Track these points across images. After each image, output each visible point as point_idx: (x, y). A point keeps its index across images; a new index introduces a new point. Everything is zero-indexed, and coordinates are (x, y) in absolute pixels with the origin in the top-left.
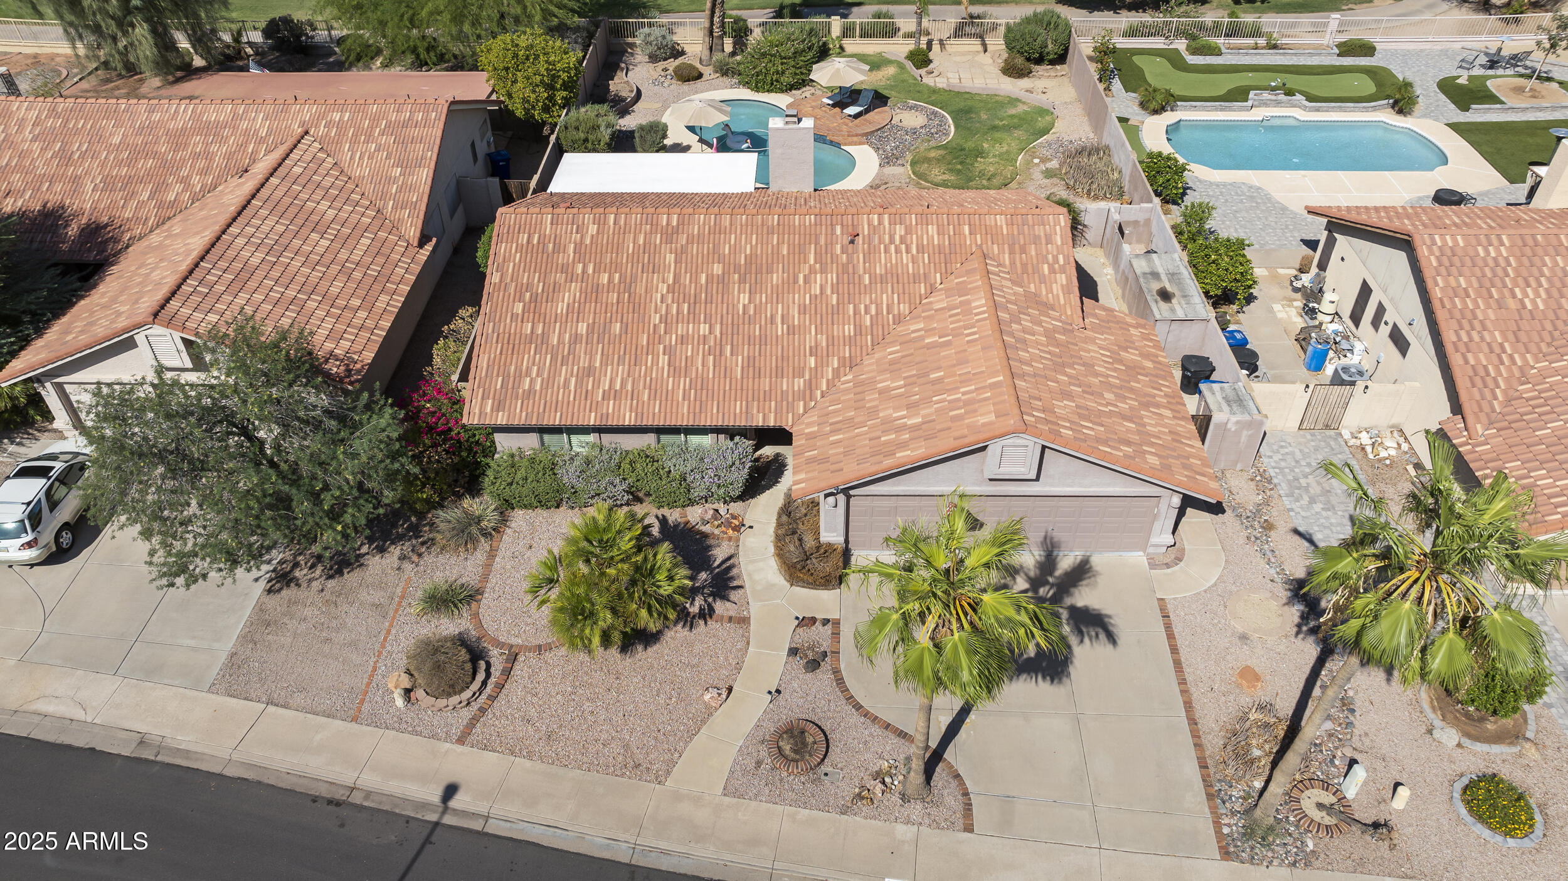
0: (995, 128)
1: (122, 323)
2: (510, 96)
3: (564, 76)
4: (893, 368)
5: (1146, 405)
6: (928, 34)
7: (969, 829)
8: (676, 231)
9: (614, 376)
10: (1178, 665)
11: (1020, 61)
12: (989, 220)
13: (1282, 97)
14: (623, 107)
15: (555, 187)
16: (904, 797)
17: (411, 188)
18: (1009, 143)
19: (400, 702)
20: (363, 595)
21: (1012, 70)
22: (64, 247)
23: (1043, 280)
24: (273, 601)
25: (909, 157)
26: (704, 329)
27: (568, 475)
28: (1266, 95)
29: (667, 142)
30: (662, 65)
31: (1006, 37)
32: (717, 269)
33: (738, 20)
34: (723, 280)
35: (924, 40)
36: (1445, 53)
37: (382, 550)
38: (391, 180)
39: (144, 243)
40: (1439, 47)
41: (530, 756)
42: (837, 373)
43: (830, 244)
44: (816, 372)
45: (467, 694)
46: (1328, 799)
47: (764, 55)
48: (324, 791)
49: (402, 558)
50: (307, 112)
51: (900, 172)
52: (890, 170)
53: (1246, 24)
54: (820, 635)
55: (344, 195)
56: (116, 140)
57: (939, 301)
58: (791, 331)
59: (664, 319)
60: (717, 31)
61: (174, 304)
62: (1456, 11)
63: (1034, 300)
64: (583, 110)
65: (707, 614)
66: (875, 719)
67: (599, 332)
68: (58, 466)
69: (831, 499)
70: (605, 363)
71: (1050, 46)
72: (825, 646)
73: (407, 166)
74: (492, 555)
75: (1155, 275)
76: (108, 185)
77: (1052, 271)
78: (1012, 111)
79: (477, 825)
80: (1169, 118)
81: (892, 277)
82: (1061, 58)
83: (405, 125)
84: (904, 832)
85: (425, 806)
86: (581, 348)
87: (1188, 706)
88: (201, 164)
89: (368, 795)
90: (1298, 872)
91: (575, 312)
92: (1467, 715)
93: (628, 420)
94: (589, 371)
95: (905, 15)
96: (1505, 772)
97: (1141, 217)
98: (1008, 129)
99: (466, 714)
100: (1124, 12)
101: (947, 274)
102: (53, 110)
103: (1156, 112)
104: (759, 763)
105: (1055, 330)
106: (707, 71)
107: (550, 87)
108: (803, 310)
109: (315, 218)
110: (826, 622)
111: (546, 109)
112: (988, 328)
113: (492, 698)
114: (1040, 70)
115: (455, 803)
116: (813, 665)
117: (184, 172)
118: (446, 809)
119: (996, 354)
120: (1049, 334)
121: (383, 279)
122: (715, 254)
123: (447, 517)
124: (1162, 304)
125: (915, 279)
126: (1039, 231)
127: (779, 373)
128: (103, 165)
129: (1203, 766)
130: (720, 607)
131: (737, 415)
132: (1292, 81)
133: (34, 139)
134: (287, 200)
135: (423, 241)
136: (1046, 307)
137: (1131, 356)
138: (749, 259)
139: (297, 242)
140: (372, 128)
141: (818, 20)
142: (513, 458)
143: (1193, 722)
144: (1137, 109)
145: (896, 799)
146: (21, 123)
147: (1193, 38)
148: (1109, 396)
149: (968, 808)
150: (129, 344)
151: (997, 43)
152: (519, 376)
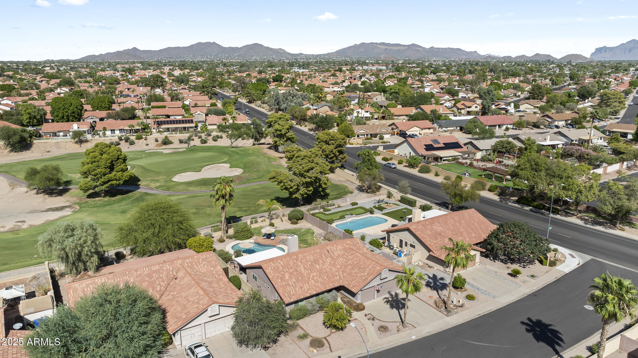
1: (203, 307)
4: (353, 269)
7: (415, 328)
10: (421, 300)
11: (294, 221)
18: (309, 237)
20: (286, 343)
21: (294, 223)
24: (268, 351)
27: (309, 307)
28: (348, 216)
31: (287, 217)
36: (369, 202)
40: (367, 201)
41: (345, 348)
42: (343, 274)
43: (325, 253)
44: (339, 275)
46: (454, 305)
49: (285, 336)
50: (179, 262)
53: (330, 204)
54: (370, 316)
58: (330, 269)
59: (307, 274)
60: (225, 229)
61: (213, 299)
62: (364, 194)
66: (390, 322)
69: (359, 292)
71: (299, 216)
72: (372, 317)
74: (302, 328)
78: (303, 231)
80: (335, 224)
84: (407, 332)
86: (297, 284)
87: (427, 303)
92: (460, 290)
93: (314, 293)
94: (301, 287)
96: (468, 294)
98: (306, 234)
99: (329, 348)
103: (331, 223)
104: (381, 333)
106: (225, 239)
108: (329, 265)
110: (369, 314)
112: (364, 257)
113: (329, 345)
116: (373, 320)
117: (158, 283)
129: (435, 309)
131: (332, 286)
132: (352, 212)
135: (230, 281)
138: (314, 260)
140: (198, 261)
142: (291, 311)
143: (429, 305)
145: (403, 328)
147: (323, 208)
149: (413, 325)
150: (206, 311)
151: (285, 218)
152: (290, 292)
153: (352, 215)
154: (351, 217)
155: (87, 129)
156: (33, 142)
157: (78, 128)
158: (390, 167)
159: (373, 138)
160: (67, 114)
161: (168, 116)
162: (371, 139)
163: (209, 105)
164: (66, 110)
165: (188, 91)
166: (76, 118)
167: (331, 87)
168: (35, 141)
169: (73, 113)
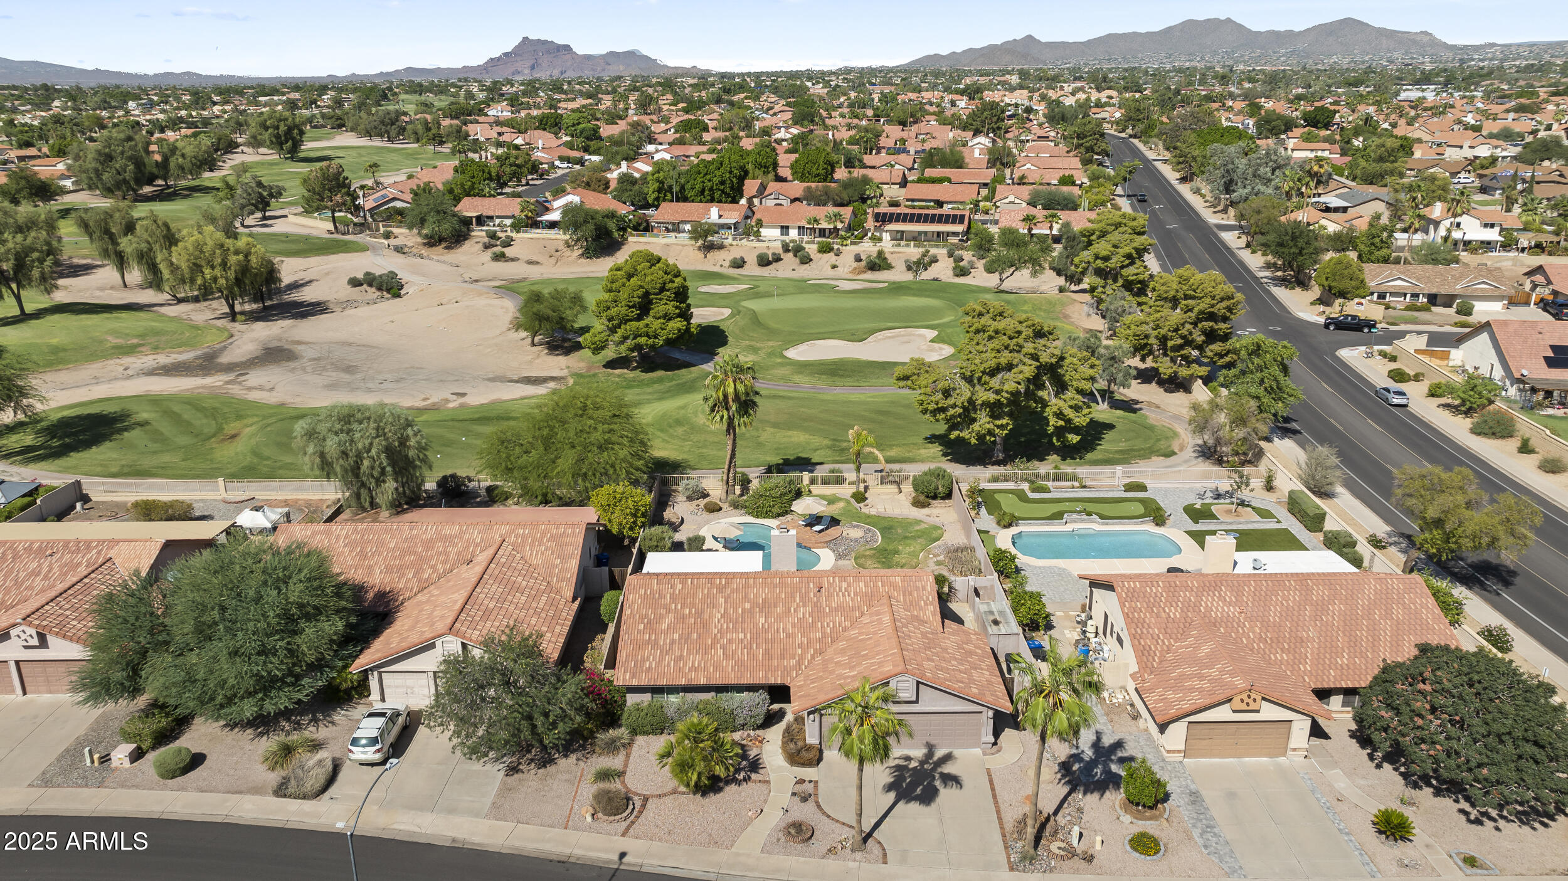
0: (906, 538)
1: (428, 635)
2: (610, 521)
3: (643, 509)
4: (843, 652)
5: (975, 669)
6: (865, 481)
7: (885, 862)
8: (725, 587)
9: (694, 660)
10: (994, 796)
11: (922, 498)
12: (892, 579)
13: (1085, 517)
14: (675, 527)
15: (645, 571)
16: (853, 850)
17: (567, 570)
18: (914, 546)
19: (589, 819)
20: (560, 776)
21: (917, 504)
22: (366, 604)
23: (921, 608)
24: (510, 780)
25: (853, 554)
26: (741, 636)
27: (670, 712)
28: (1075, 516)
29: (705, 548)
30: (695, 502)
31: (913, 483)
32: (747, 606)
33: (743, 474)
34: (750, 611)
35: (862, 486)
36: (1191, 489)
37: (566, 756)
38: (554, 566)
39: (414, 601)
40: (1188, 486)
41: (660, 840)
42: (813, 657)
43: (807, 592)
44: (802, 657)
45: (625, 814)
46: (1063, 845)
47: (761, 496)
48: (555, 858)
49: (578, 759)
50: (504, 529)
51: (848, 563)
52: (841, 562)
53: (1067, 474)
54: (808, 788)
55: (529, 574)
56: (392, 545)
57: (866, 619)
58: (788, 636)
59: (720, 631)
60: (731, 482)
61: (457, 625)
62: (1202, 464)
63: (917, 619)
64: (653, 529)
65: (747, 779)
66: (837, 821)
67: (685, 639)
68: (389, 712)
69: (811, 716)
70: (689, 654)
71: (941, 489)
72: (811, 791)
73: (564, 558)
74: (628, 756)
75: (992, 613)
76: (389, 570)
77: (926, 604)
78: (917, 528)
79: (637, 869)
80: (1014, 530)
81: (841, 608)
82: (948, 495)
83: (562, 536)
84: (851, 864)
85: (610, 862)
86: (675, 647)
87: (998, 812)
88: (442, 558)
89: (578, 859)
90: (1047, 875)
91: (672, 628)
92: (1138, 811)
93: (703, 681)
94: (681, 658)
95: (849, 471)
96: (1151, 832)
97: (988, 584)
98: (915, 538)
99: (625, 824)
100: (990, 467)
101: (870, 606)
102: (355, 530)
103: (1005, 527)
104: (778, 840)
105: (927, 632)
106: (725, 506)
107: (634, 515)
108: (794, 625)
109: (517, 585)
110: (810, 782)
111: (631, 529)
112: (890, 630)
113: (637, 817)
114: (935, 503)
115: (625, 860)
116: (805, 799)
117: (433, 562)
118: (621, 863)
119: (894, 641)
120: (924, 635)
121: (556, 617)
122: (746, 598)
123: (603, 737)
124: (994, 627)
125: (853, 609)
126: (919, 584)
127: (782, 657)
128: (385, 559)
129: (1004, 836)
130: (754, 776)
131: (760, 678)
132: (1090, 507)
133: (345, 546)
134: (501, 576)
135: (574, 599)
136: (923, 622)
137: (970, 647)
138: (764, 601)
139: (510, 598)
140: (542, 537)
141: (794, 475)
142: (638, 708)
143: (1000, 819)
144: (995, 525)
145: (848, 851)
146: (338, 538)
147: (1032, 482)
148: (954, 662)
149: (885, 855)
150: (432, 646)
151: (907, 487)
152: (643, 661)
153: (1089, 514)
154: (1083, 521)
155: (733, 221)
156: (626, 239)
157: (720, 216)
158: (1386, 400)
159: (1433, 308)
160: (710, 184)
161: (940, 204)
162: (1428, 310)
163: (1056, 182)
164: (708, 177)
165: (1053, 144)
166: (728, 195)
167: (1466, 145)
168: (630, 239)
169: (723, 183)
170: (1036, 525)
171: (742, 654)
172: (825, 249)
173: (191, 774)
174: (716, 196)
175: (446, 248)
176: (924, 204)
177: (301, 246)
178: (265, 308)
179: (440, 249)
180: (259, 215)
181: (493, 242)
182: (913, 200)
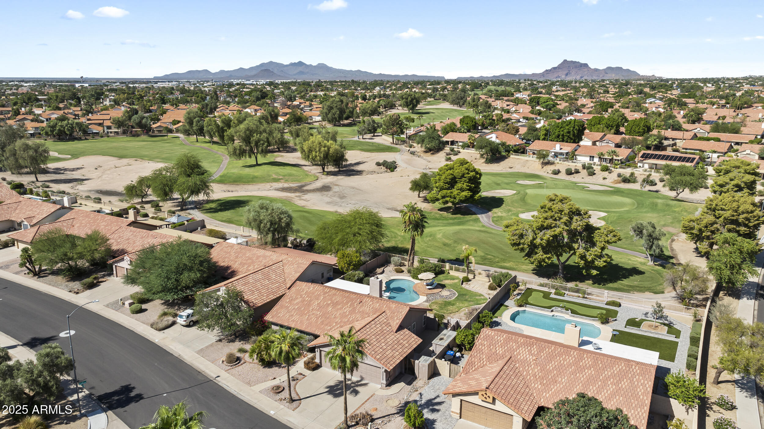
0: (466, 300)
1: (220, 286)
5: (393, 350)
7: (294, 410)
10: (363, 404)
11: (493, 285)
13: (564, 310)
14: (373, 275)
16: (287, 402)
18: (465, 304)
19: (221, 362)
21: (491, 288)
23: (393, 320)
26: (319, 313)
28: (559, 309)
43: (355, 303)
45: (232, 365)
48: (199, 370)
50: (285, 257)
53: (586, 290)
54: (300, 377)
57: (367, 319)
61: (230, 284)
63: (388, 324)
65: (284, 367)
66: (296, 391)
67: (299, 308)
75: (445, 335)
76: (241, 264)
77: (397, 319)
78: (477, 298)
80: (522, 308)
81: (362, 312)
84: (282, 406)
85: (212, 377)
86: (293, 311)
87: (357, 410)
89: (204, 373)
91: (297, 303)
93: (293, 326)
98: (470, 301)
101: (374, 314)
103: (519, 306)
104: (266, 389)
105: (386, 330)
106: (405, 271)
107: (350, 264)
108: (340, 314)
109: (270, 277)
110: (304, 375)
112: (366, 323)
115: (217, 378)
116: (294, 380)
118: (215, 379)
119: (360, 328)
120: (382, 330)
123: (253, 338)
124: (438, 340)
125: (367, 313)
126: (400, 310)
128: (242, 260)
131: (313, 330)
134: (266, 273)
136: (389, 326)
139: (263, 280)
141: (442, 264)
143: (354, 412)
144: (515, 304)
145: (284, 402)
148: (383, 344)
150: (219, 290)
153: (567, 309)
155: (566, 152)
156: (509, 156)
157: (561, 149)
168: (511, 156)
170: (536, 309)
171: (314, 319)
172: (605, 169)
173: (139, 314)
174: (565, 139)
175: (432, 154)
176: (693, 151)
177: (374, 148)
178: (339, 171)
179: (429, 154)
180: (372, 135)
181: (452, 153)
182: (686, 149)
